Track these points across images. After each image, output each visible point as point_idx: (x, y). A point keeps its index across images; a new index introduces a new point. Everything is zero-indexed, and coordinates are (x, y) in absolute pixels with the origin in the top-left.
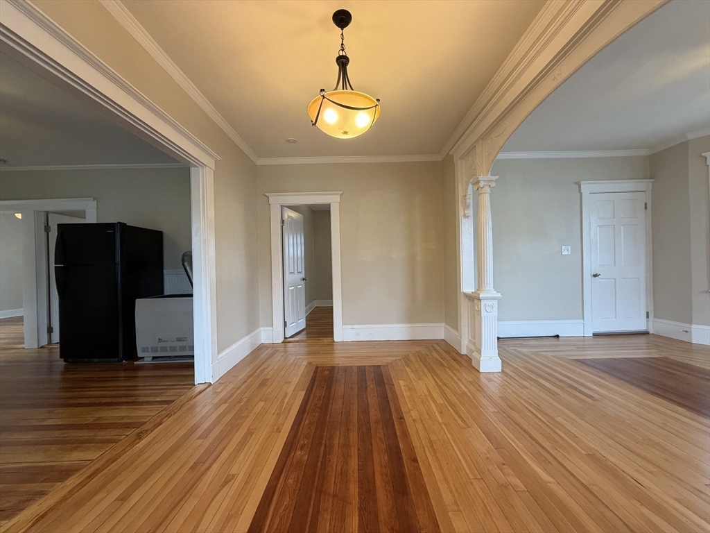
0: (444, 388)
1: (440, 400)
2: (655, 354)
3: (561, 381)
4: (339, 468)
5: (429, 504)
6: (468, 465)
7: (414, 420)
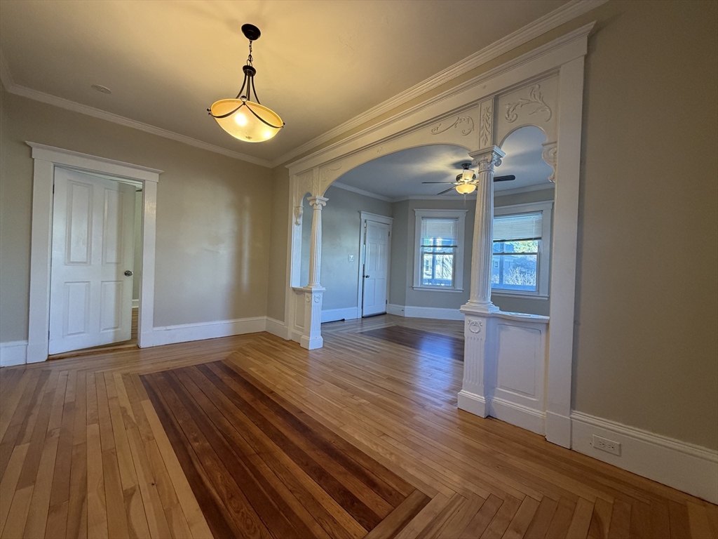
0: (290, 365)
1: (293, 374)
2: (393, 324)
3: (358, 346)
4: (247, 438)
5: (326, 429)
6: (335, 403)
7: (283, 391)
